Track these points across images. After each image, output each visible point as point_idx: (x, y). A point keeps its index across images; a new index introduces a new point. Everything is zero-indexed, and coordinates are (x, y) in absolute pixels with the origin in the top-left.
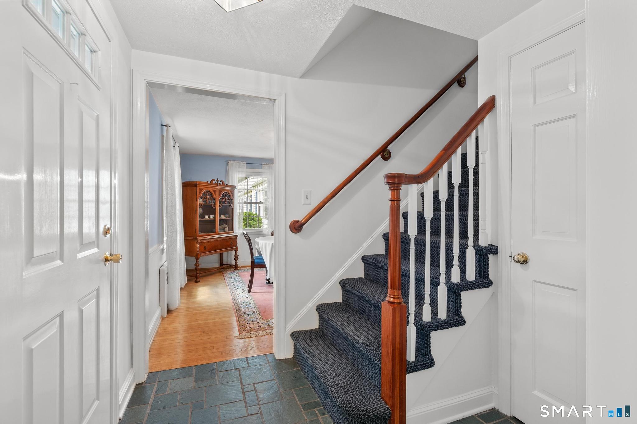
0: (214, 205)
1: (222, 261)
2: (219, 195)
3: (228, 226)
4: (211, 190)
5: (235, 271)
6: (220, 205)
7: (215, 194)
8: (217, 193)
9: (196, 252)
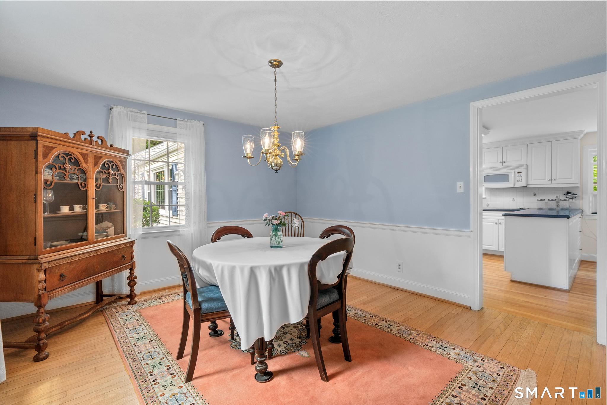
0: (83, 185)
1: (100, 290)
2: (96, 164)
3: (114, 225)
4: (76, 152)
5: (130, 307)
6: (98, 185)
7: (86, 163)
8: (91, 160)
9: (37, 291)
